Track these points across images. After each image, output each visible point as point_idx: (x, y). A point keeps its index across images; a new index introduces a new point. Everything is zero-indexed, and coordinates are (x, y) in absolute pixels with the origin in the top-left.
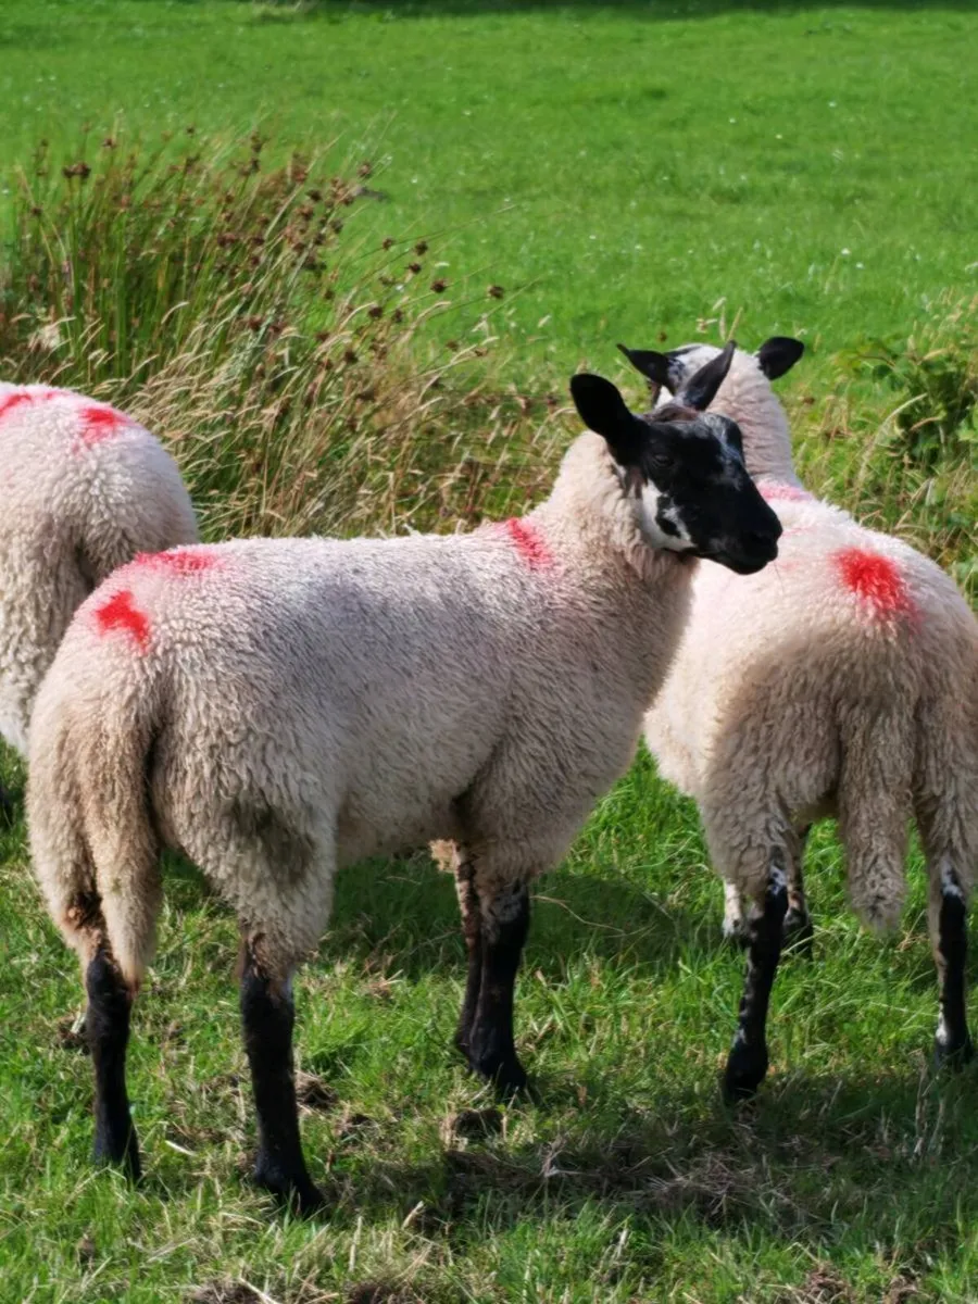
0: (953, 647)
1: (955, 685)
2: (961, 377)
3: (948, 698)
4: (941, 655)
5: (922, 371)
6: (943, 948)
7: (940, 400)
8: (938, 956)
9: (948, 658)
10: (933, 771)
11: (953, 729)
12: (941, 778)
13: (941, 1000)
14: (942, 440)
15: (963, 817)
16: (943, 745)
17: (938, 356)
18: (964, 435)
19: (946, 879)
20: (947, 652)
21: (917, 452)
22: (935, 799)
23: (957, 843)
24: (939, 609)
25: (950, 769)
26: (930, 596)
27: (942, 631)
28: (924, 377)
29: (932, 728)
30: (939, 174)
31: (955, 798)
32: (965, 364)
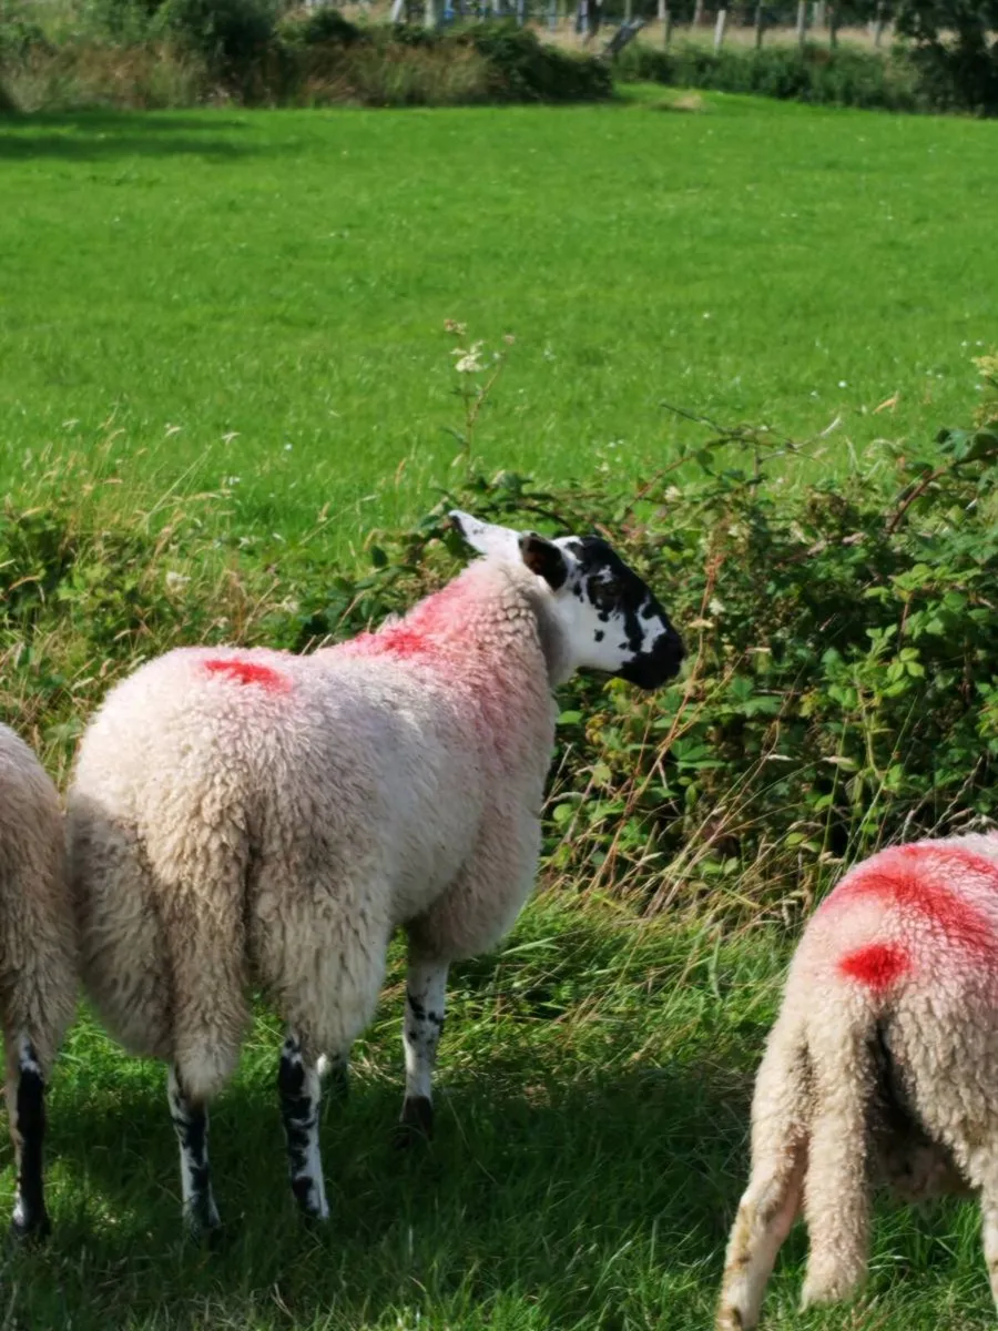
0: (31, 817)
1: (34, 857)
2: (61, 535)
3: (28, 869)
4: (18, 827)
5: (21, 530)
6: (20, 1126)
7: (40, 558)
8: (16, 1134)
9: (26, 828)
10: (13, 944)
11: (33, 901)
12: (21, 952)
13: (19, 1180)
14: (43, 599)
15: (43, 990)
16: (23, 918)
17: (36, 514)
18: (64, 593)
19: (24, 1055)
20: (26, 823)
21: (17, 611)
22: (14, 972)
23: (36, 1017)
24: (17, 779)
25: (31, 942)
26: (9, 767)
27: (22, 801)
28: (23, 535)
29: (12, 900)
30: (46, 327)
31: (35, 972)
32: (65, 521)
